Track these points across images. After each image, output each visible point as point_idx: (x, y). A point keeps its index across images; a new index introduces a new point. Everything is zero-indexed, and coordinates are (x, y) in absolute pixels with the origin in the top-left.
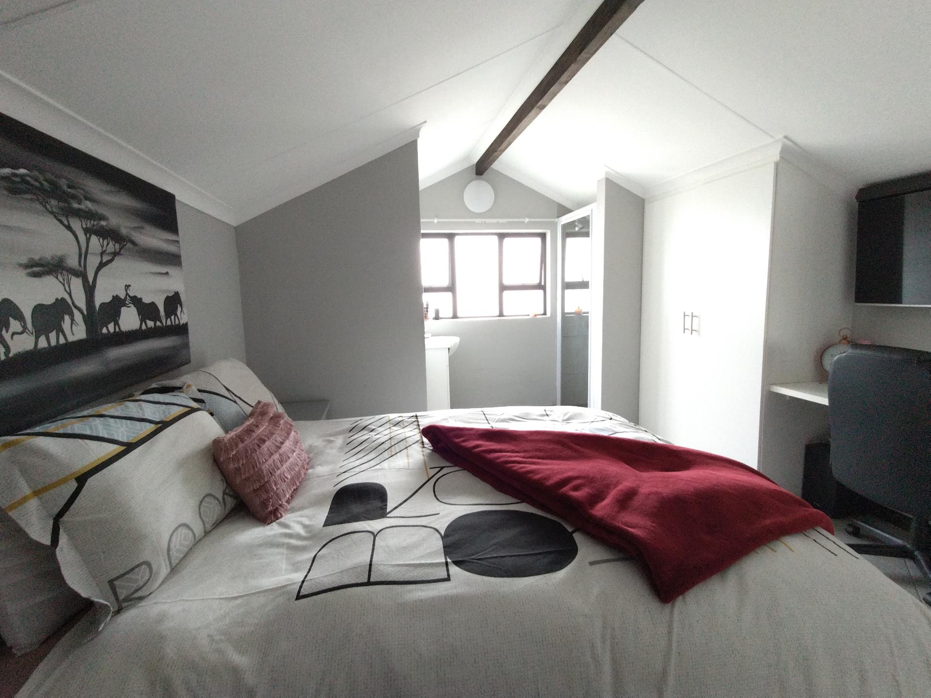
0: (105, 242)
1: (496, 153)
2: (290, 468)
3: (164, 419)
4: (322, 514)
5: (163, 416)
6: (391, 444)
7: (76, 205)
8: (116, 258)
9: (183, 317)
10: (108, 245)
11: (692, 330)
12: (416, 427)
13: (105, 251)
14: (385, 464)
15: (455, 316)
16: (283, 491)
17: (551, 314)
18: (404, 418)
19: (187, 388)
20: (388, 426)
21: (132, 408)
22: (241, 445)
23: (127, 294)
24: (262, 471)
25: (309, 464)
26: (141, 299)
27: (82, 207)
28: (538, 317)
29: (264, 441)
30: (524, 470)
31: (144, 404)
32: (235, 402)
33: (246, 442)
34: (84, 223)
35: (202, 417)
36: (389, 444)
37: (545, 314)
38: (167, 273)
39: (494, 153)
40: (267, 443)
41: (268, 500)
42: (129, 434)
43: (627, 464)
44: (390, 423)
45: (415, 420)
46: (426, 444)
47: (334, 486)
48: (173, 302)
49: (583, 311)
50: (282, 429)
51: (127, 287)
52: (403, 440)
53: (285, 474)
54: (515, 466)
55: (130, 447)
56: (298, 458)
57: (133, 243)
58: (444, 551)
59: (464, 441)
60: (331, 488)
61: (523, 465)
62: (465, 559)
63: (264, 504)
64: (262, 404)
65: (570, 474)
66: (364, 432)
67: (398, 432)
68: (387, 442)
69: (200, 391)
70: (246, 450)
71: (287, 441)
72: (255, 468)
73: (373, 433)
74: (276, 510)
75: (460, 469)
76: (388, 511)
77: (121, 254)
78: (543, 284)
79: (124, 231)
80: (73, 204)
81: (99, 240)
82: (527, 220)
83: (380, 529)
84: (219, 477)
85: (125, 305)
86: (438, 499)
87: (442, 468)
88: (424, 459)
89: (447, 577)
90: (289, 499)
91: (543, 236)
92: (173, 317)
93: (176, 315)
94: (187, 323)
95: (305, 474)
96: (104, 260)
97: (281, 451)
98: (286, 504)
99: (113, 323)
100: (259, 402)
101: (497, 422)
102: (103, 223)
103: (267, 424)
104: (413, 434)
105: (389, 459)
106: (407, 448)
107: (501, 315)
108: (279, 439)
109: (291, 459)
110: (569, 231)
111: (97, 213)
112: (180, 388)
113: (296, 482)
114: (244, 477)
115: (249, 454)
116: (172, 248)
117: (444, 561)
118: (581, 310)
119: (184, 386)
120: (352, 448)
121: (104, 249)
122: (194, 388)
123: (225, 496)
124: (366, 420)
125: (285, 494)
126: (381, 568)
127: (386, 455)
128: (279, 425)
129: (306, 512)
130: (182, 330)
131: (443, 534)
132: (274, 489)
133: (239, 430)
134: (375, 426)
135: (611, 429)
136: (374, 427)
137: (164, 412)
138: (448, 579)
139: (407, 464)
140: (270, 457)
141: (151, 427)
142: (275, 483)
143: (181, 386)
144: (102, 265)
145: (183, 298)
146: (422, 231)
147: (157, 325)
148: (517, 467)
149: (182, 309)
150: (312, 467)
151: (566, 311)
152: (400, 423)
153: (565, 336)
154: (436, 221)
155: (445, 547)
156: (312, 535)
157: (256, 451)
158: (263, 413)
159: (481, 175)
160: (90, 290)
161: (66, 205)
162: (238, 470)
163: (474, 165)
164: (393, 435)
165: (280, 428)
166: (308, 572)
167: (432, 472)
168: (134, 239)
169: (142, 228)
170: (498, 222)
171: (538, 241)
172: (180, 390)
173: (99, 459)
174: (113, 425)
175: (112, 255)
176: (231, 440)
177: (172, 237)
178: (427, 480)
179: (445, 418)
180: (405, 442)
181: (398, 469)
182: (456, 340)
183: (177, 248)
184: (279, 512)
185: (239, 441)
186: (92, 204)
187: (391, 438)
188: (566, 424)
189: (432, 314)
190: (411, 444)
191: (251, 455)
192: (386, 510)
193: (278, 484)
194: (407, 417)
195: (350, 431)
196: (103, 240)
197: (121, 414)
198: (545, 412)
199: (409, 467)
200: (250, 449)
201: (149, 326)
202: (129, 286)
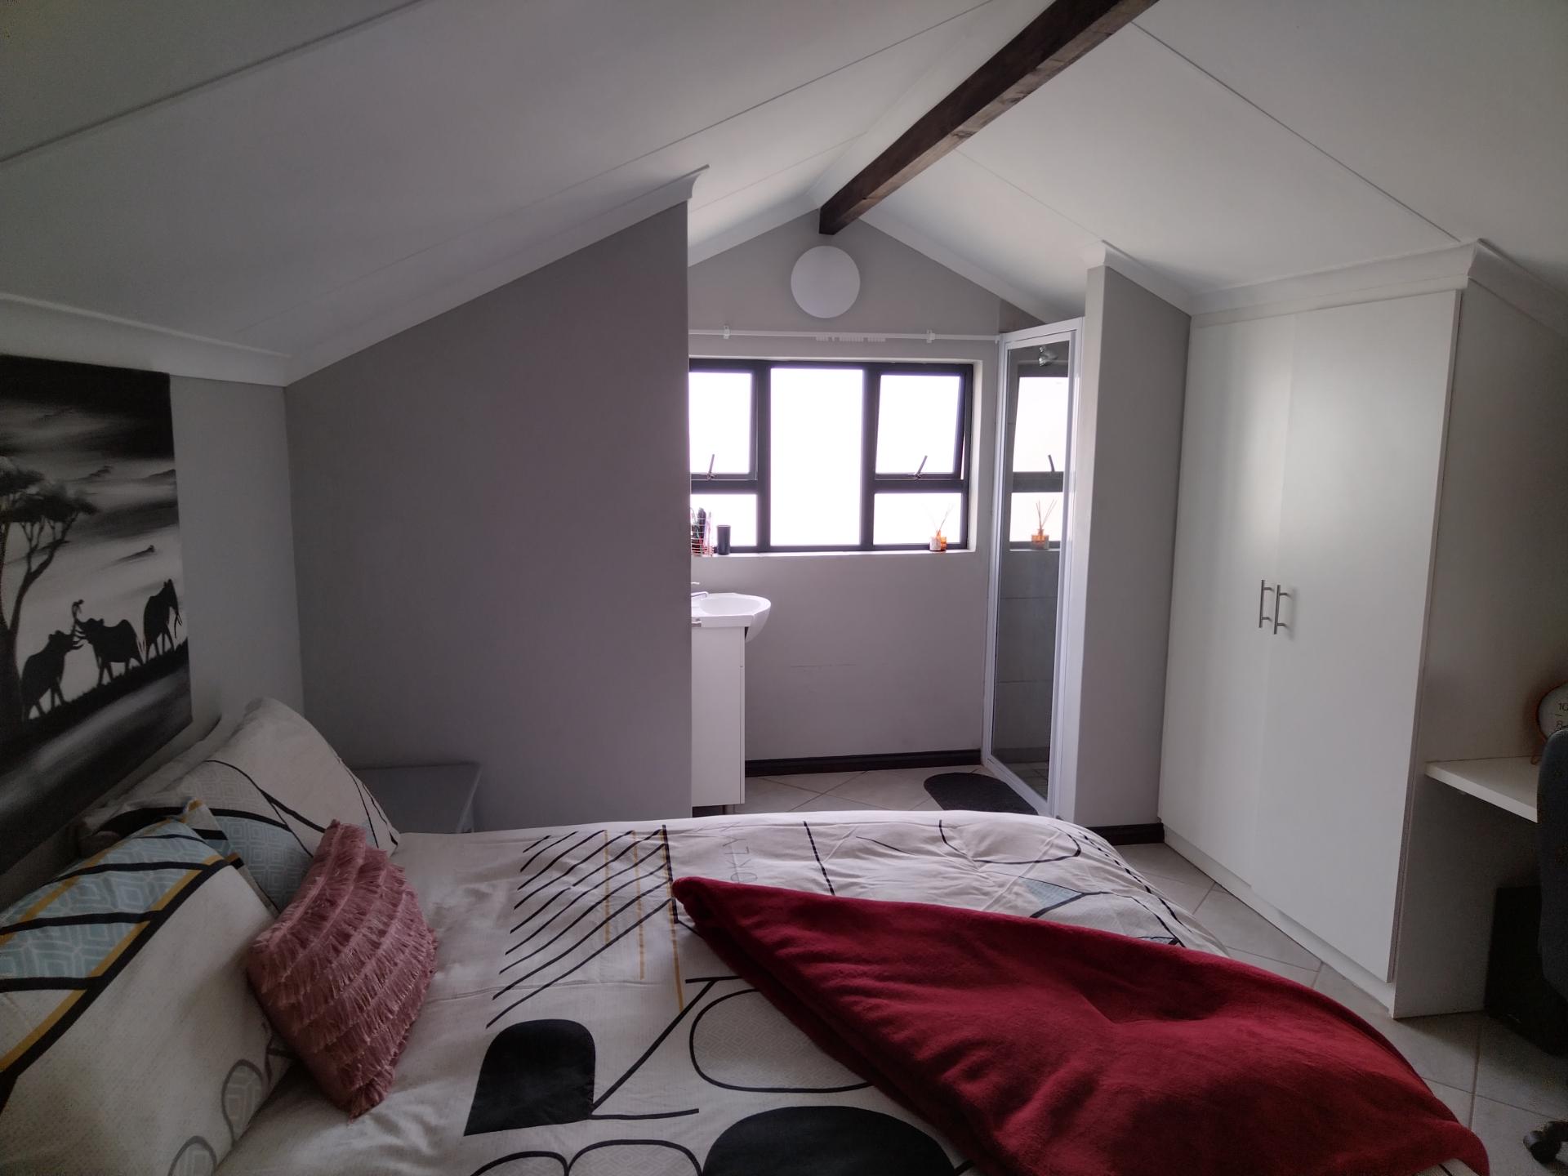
0: (37, 527)
1: (864, 201)
2: (397, 985)
3: (152, 908)
4: (461, 1097)
5: (151, 901)
6: (608, 913)
8: (57, 554)
9: (179, 631)
10: (41, 529)
11: (1277, 625)
12: (662, 863)
13: (36, 546)
14: (593, 968)
15: (764, 545)
16: (385, 1041)
17: (978, 546)
18: (639, 837)
19: (190, 808)
20: (602, 858)
21: (92, 890)
22: (301, 955)
23: (77, 622)
24: (342, 1003)
25: (436, 959)
26: (102, 622)
28: (948, 551)
29: (345, 937)
30: (874, 1015)
31: (114, 876)
32: (286, 827)
33: (313, 944)
35: (223, 885)
36: (604, 913)
37: (964, 544)
38: (151, 549)
39: (860, 200)
40: (353, 940)
41: (354, 1065)
42: (89, 958)
43: (1091, 998)
44: (607, 852)
45: (660, 842)
46: (681, 916)
47: (488, 1026)
48: (162, 604)
49: (1051, 539)
50: (381, 896)
51: (77, 605)
52: (633, 902)
53: (388, 1002)
54: (858, 1004)
55: (91, 988)
56: (416, 958)
57: (89, 509)
59: (759, 925)
60: (481, 1031)
61: (873, 1001)
63: (347, 1075)
64: (340, 832)
65: (967, 1033)
66: (553, 874)
67: (623, 877)
68: (599, 905)
69: (216, 812)
70: (313, 964)
71: (393, 924)
72: (330, 1000)
73: (571, 879)
74: (371, 1085)
76: (596, 1098)
77: (66, 542)
78: (962, 478)
79: (71, 492)
81: (24, 527)
82: (932, 337)
83: (579, 1149)
84: (259, 1022)
85: (72, 646)
86: (697, 1068)
87: (712, 981)
88: (676, 954)
90: (395, 1054)
91: (966, 373)
92: (160, 639)
93: (166, 631)
94: (187, 640)
95: (428, 988)
96: (34, 567)
97: (380, 952)
98: (389, 1069)
99: (49, 692)
100: (335, 825)
102: (32, 490)
103: (352, 888)
104: (654, 883)
105: (602, 953)
106: (641, 921)
107: (867, 542)
108: (377, 924)
110: (1028, 364)
111: (20, 472)
112: (178, 809)
113: (409, 1014)
114: (308, 1021)
116: (160, 492)
118: (1047, 538)
119: (186, 803)
120: (528, 916)
121: (34, 543)
122: (204, 808)
123: (271, 1057)
124: (561, 839)
125: (387, 1047)
127: (597, 940)
128: (374, 888)
129: (431, 1090)
130: (177, 660)
131: (702, 1168)
132: (365, 1042)
134: (575, 858)
135: (1073, 884)
136: (574, 862)
137: (152, 889)
139: (638, 969)
140: (358, 971)
141: (129, 931)
142: (369, 1027)
143: (179, 806)
144: (30, 578)
145: (179, 590)
148: (861, 1006)
150: (442, 969)
151: (1015, 536)
152: (628, 853)
153: (1006, 598)
154: (727, 334)
156: (442, 1154)
157: (333, 964)
158: (344, 860)
159: (833, 233)
160: (8, 640)
162: (295, 1008)
163: (817, 210)
164: (613, 884)
165: (378, 895)
167: (689, 993)
168: (90, 500)
169: (106, 470)
170: (866, 339)
171: (953, 383)
172: (178, 817)
173: (36, 1030)
174: (59, 942)
175: (48, 551)
176: (283, 945)
177: (161, 467)
178: (678, 1013)
179: (726, 841)
180: (637, 907)
181: (620, 982)
182: (763, 604)
183: (169, 487)
184: (376, 1090)
185: (298, 946)
186: (11, 460)
187: (608, 896)
188: (981, 866)
189: (711, 539)
190: (651, 911)
191: (323, 973)
192: (592, 1096)
193: (376, 1029)
194: (643, 833)
195: (522, 869)
196: (32, 525)
197: (72, 909)
198: (941, 831)
199: (642, 977)
200: (319, 959)
201: (116, 673)
202: (81, 602)
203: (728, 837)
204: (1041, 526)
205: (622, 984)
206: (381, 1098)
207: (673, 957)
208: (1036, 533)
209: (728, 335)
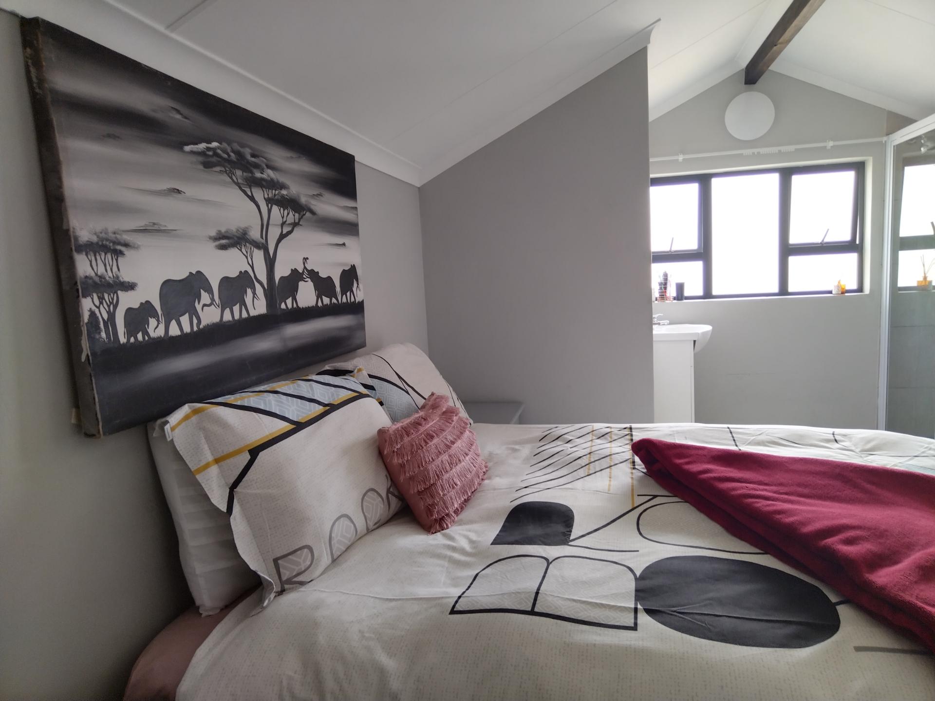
0: (286, 212)
2: (461, 473)
3: (332, 402)
4: (494, 530)
5: (331, 399)
6: (590, 460)
7: (258, 175)
8: (295, 229)
9: (359, 294)
10: (288, 214)
12: (627, 441)
13: (286, 221)
14: (579, 484)
15: (708, 294)
16: (451, 499)
17: (871, 290)
18: (612, 430)
19: (357, 372)
20: (589, 437)
21: (303, 388)
22: (406, 439)
23: (305, 268)
24: (428, 472)
25: (485, 474)
26: (318, 272)
27: (264, 176)
28: (846, 294)
29: (432, 437)
31: (314, 385)
32: (407, 392)
33: (413, 436)
34: (265, 192)
35: (369, 404)
36: (588, 460)
37: (860, 289)
38: (344, 244)
39: (772, 47)
40: (436, 441)
41: (433, 505)
42: (299, 413)
44: (593, 435)
45: (628, 433)
46: (638, 465)
47: (512, 501)
48: (350, 276)
50: (454, 427)
51: (306, 259)
52: (607, 456)
53: (455, 480)
54: (758, 502)
55: (299, 426)
56: (472, 464)
57: (313, 213)
58: (636, 596)
59: (688, 463)
60: (507, 504)
61: (770, 502)
62: (660, 609)
63: (429, 510)
64: (435, 397)
65: (845, 521)
66: (558, 442)
67: (603, 447)
68: (584, 457)
69: (370, 376)
70: (412, 445)
71: (459, 441)
72: (421, 466)
73: (569, 445)
74: (442, 519)
75: (680, 500)
76: (571, 538)
77: (301, 225)
78: (857, 242)
79: (303, 200)
80: (256, 173)
81: (280, 210)
82: (831, 144)
83: (558, 556)
84: (384, 473)
85: (303, 279)
86: (641, 534)
87: (655, 497)
88: (632, 483)
89: (633, 625)
90: (457, 509)
91: (859, 168)
92: (348, 294)
93: (352, 291)
94: (363, 300)
95: (480, 484)
96: (284, 232)
97: (451, 451)
98: (453, 514)
99: (291, 298)
100: (433, 394)
101: (750, 444)
102: (284, 192)
103: (438, 419)
104: (623, 450)
105: (585, 478)
106: (611, 466)
107: (783, 290)
108: (450, 438)
109: (463, 463)
110: (909, 156)
111: (278, 182)
112: (351, 372)
113: (467, 492)
114: (408, 475)
115: (415, 450)
116: (348, 216)
117: (633, 606)
119: (355, 369)
120: (541, 460)
121: (284, 220)
122: (365, 373)
123: (389, 495)
124: (562, 429)
125: (453, 503)
126: (550, 599)
127: (582, 473)
128: (451, 421)
129: (475, 526)
130: (357, 308)
131: (638, 576)
132: (440, 495)
133: (407, 421)
134: (573, 436)
136: (571, 438)
137: (333, 395)
138: (634, 628)
139: (607, 488)
140: (438, 456)
141: (319, 409)
142: (442, 487)
143: (352, 370)
144: (282, 237)
146: (652, 176)
147: (332, 302)
148: (761, 504)
149: (358, 284)
150: (489, 478)
151: (901, 283)
152: (606, 436)
153: (896, 327)
155: (637, 591)
156: (477, 552)
157: (422, 448)
158: (435, 407)
159: (754, 83)
160: (270, 263)
161: (250, 175)
162: (402, 466)
163: (743, 70)
164: (594, 449)
165: (452, 425)
166: (467, 589)
167: (639, 500)
168: (313, 207)
169: (320, 195)
170: (780, 151)
171: (850, 176)
172: (351, 374)
173: (270, 434)
174: (285, 402)
175: (292, 226)
176: (396, 432)
177: (350, 203)
178: (631, 508)
179: (671, 433)
180: (609, 459)
181: (594, 491)
182: (708, 328)
183: (354, 216)
184: (445, 522)
185: (404, 434)
186: (274, 173)
187: (590, 453)
188: (867, 457)
189: (672, 292)
190: (618, 462)
191: (417, 451)
192: (570, 536)
193: (446, 489)
194: (617, 428)
195: (540, 440)
196: (284, 211)
197: (293, 392)
198: (834, 437)
199: (609, 490)
200: (416, 444)
201: (325, 303)
202: (307, 258)
203: (673, 431)
204: (925, 274)
205: (595, 492)
206: (448, 528)
207: (631, 484)
208: (921, 279)
209: (682, 158)
